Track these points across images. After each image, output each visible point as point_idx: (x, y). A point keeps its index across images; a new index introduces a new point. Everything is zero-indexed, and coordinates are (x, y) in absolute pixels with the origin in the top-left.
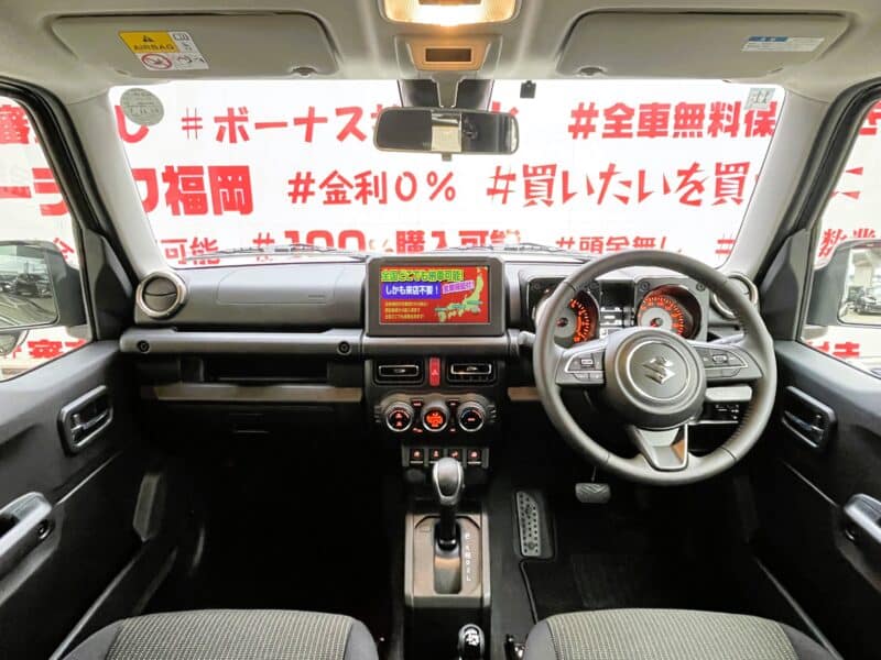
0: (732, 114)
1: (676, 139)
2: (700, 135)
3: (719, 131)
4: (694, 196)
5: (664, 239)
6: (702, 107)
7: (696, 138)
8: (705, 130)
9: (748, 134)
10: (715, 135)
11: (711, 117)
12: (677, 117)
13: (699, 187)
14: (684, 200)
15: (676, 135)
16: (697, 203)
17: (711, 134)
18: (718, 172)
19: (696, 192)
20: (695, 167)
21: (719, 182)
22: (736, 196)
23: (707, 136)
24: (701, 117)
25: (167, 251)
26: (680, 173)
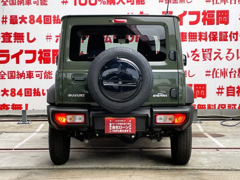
0: (205, 35)
1: (189, 42)
2: (196, 41)
3: (202, 40)
4: (197, 58)
5: (189, 71)
6: (196, 33)
7: (195, 42)
8: (198, 39)
9: (210, 41)
10: (201, 41)
11: (199, 36)
12: (189, 36)
13: (198, 55)
14: (194, 59)
15: (189, 41)
16: (198, 60)
17: (199, 41)
18: (203, 51)
19: (197, 57)
20: (196, 50)
21: (204, 54)
22: (209, 58)
23: (198, 41)
24: (196, 36)
25: (36, 74)
26: (192, 52)
